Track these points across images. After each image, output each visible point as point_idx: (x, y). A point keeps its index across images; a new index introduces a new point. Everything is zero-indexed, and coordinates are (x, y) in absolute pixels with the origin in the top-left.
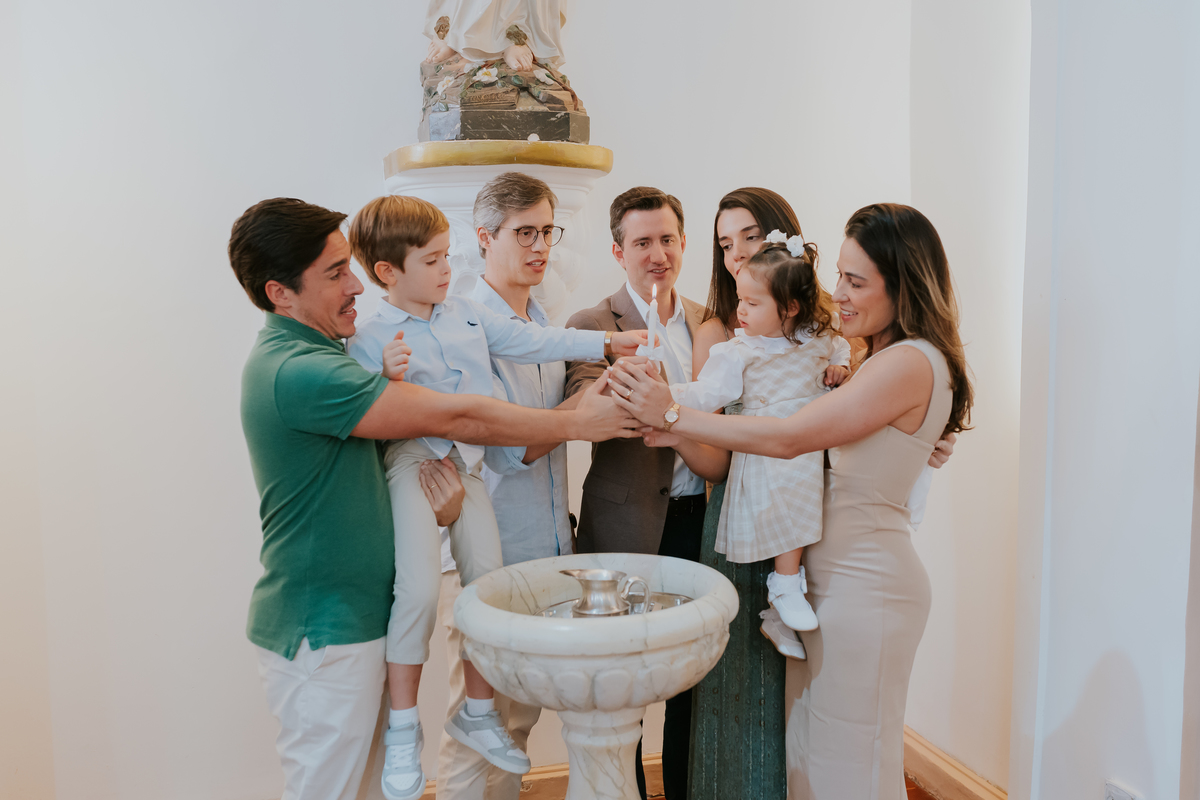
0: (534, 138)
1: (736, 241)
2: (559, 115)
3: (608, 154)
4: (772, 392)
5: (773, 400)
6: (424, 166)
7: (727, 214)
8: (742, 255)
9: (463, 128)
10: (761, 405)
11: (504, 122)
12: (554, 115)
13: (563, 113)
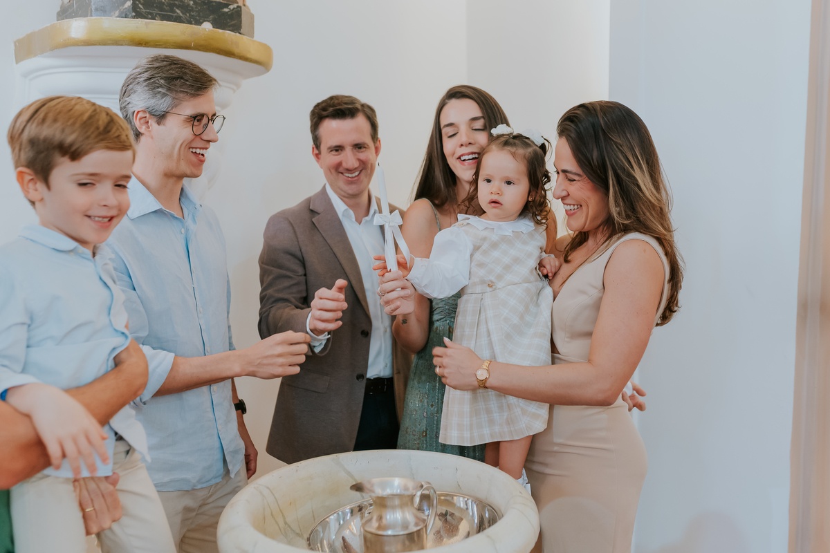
0: (207, 26)
1: (463, 129)
2: (231, 7)
3: (267, 49)
4: (500, 277)
5: (500, 285)
6: (88, 43)
7: (454, 103)
8: (470, 141)
9: (134, 7)
10: (488, 289)
11: (178, 7)
12: (227, 6)
13: (235, 6)
